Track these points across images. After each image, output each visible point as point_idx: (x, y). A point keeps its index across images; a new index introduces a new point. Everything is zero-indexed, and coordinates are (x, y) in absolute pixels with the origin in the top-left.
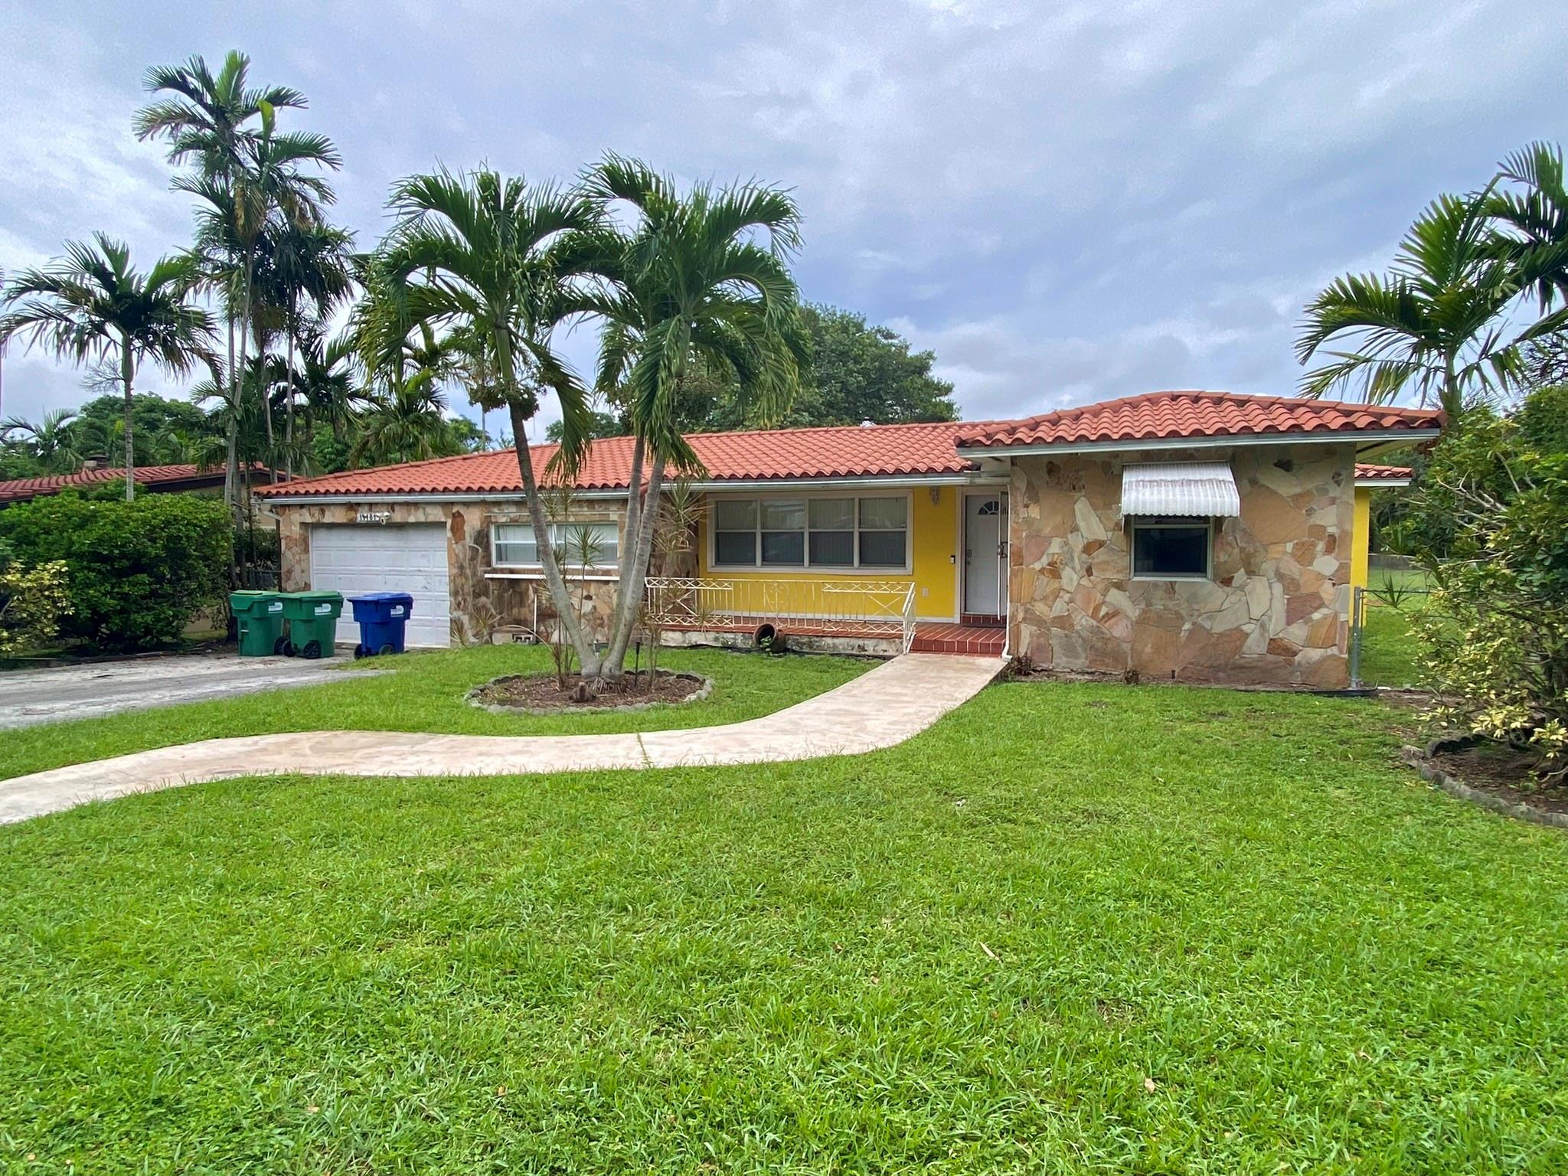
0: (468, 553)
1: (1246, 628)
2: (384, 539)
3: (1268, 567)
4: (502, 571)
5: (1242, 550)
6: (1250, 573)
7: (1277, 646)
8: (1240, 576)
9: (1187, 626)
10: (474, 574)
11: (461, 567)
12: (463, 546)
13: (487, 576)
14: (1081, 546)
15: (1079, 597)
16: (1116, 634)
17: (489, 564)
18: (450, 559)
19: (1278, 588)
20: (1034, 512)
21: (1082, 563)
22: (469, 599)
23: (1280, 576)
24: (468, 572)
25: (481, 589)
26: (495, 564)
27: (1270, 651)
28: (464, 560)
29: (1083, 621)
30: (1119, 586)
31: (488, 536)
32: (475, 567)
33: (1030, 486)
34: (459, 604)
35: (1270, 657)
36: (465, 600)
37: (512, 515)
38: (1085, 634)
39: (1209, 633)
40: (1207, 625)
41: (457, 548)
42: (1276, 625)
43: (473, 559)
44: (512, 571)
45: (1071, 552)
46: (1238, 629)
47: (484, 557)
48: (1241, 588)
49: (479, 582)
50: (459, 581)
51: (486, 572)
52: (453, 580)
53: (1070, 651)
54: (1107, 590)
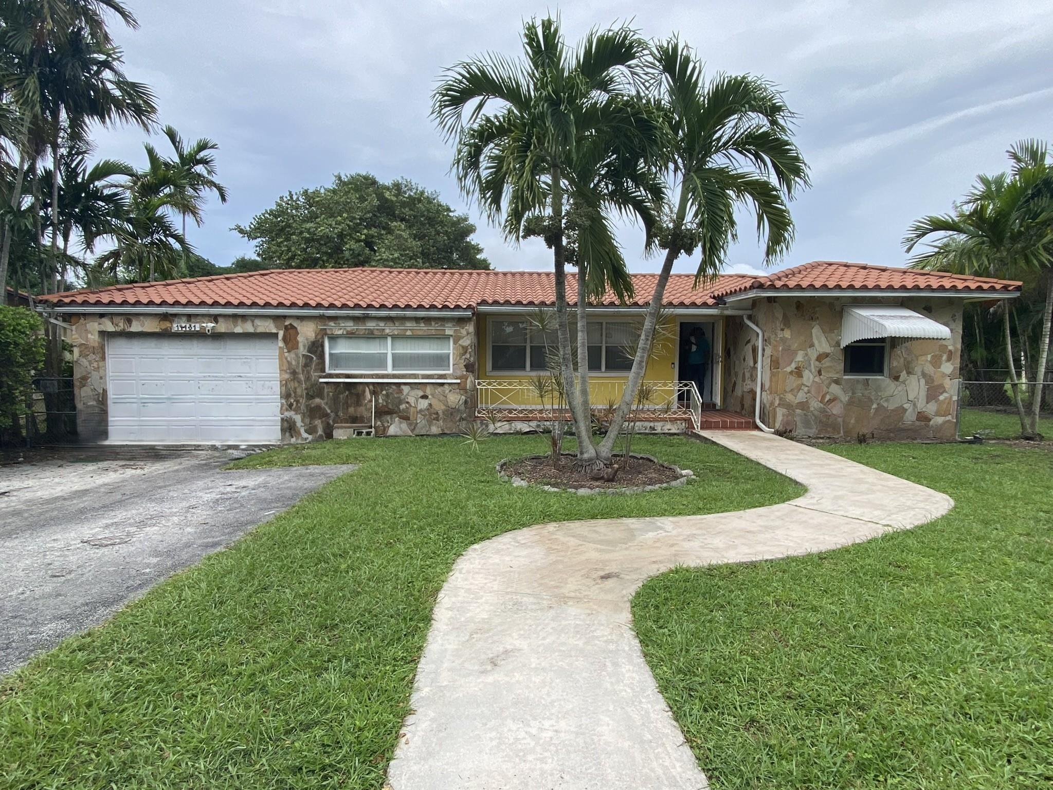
0: (302, 361)
1: (906, 406)
2: (197, 346)
3: (918, 370)
4: (338, 376)
5: (905, 359)
6: (909, 373)
7: (923, 417)
8: (903, 375)
9: (875, 406)
10: (308, 379)
11: (294, 373)
12: (297, 355)
13: (322, 380)
14: (815, 356)
15: (813, 390)
16: (834, 412)
17: (323, 370)
18: (281, 365)
19: (923, 381)
20: (787, 334)
21: (816, 367)
22: (303, 401)
23: (924, 375)
24: (302, 377)
25: (316, 391)
26: (327, 371)
27: (918, 419)
28: (298, 366)
29: (815, 405)
30: (837, 382)
31: (322, 346)
32: (308, 372)
33: (785, 317)
34: (291, 406)
35: (918, 423)
36: (297, 402)
37: (349, 329)
38: (816, 413)
39: (886, 409)
40: (885, 405)
41: (290, 356)
42: (921, 405)
43: (306, 365)
44: (348, 376)
45: (809, 361)
46: (902, 407)
47: (318, 364)
48: (904, 382)
49: (313, 386)
50: (292, 385)
51: (321, 377)
52: (284, 384)
53: (807, 424)
54: (830, 384)
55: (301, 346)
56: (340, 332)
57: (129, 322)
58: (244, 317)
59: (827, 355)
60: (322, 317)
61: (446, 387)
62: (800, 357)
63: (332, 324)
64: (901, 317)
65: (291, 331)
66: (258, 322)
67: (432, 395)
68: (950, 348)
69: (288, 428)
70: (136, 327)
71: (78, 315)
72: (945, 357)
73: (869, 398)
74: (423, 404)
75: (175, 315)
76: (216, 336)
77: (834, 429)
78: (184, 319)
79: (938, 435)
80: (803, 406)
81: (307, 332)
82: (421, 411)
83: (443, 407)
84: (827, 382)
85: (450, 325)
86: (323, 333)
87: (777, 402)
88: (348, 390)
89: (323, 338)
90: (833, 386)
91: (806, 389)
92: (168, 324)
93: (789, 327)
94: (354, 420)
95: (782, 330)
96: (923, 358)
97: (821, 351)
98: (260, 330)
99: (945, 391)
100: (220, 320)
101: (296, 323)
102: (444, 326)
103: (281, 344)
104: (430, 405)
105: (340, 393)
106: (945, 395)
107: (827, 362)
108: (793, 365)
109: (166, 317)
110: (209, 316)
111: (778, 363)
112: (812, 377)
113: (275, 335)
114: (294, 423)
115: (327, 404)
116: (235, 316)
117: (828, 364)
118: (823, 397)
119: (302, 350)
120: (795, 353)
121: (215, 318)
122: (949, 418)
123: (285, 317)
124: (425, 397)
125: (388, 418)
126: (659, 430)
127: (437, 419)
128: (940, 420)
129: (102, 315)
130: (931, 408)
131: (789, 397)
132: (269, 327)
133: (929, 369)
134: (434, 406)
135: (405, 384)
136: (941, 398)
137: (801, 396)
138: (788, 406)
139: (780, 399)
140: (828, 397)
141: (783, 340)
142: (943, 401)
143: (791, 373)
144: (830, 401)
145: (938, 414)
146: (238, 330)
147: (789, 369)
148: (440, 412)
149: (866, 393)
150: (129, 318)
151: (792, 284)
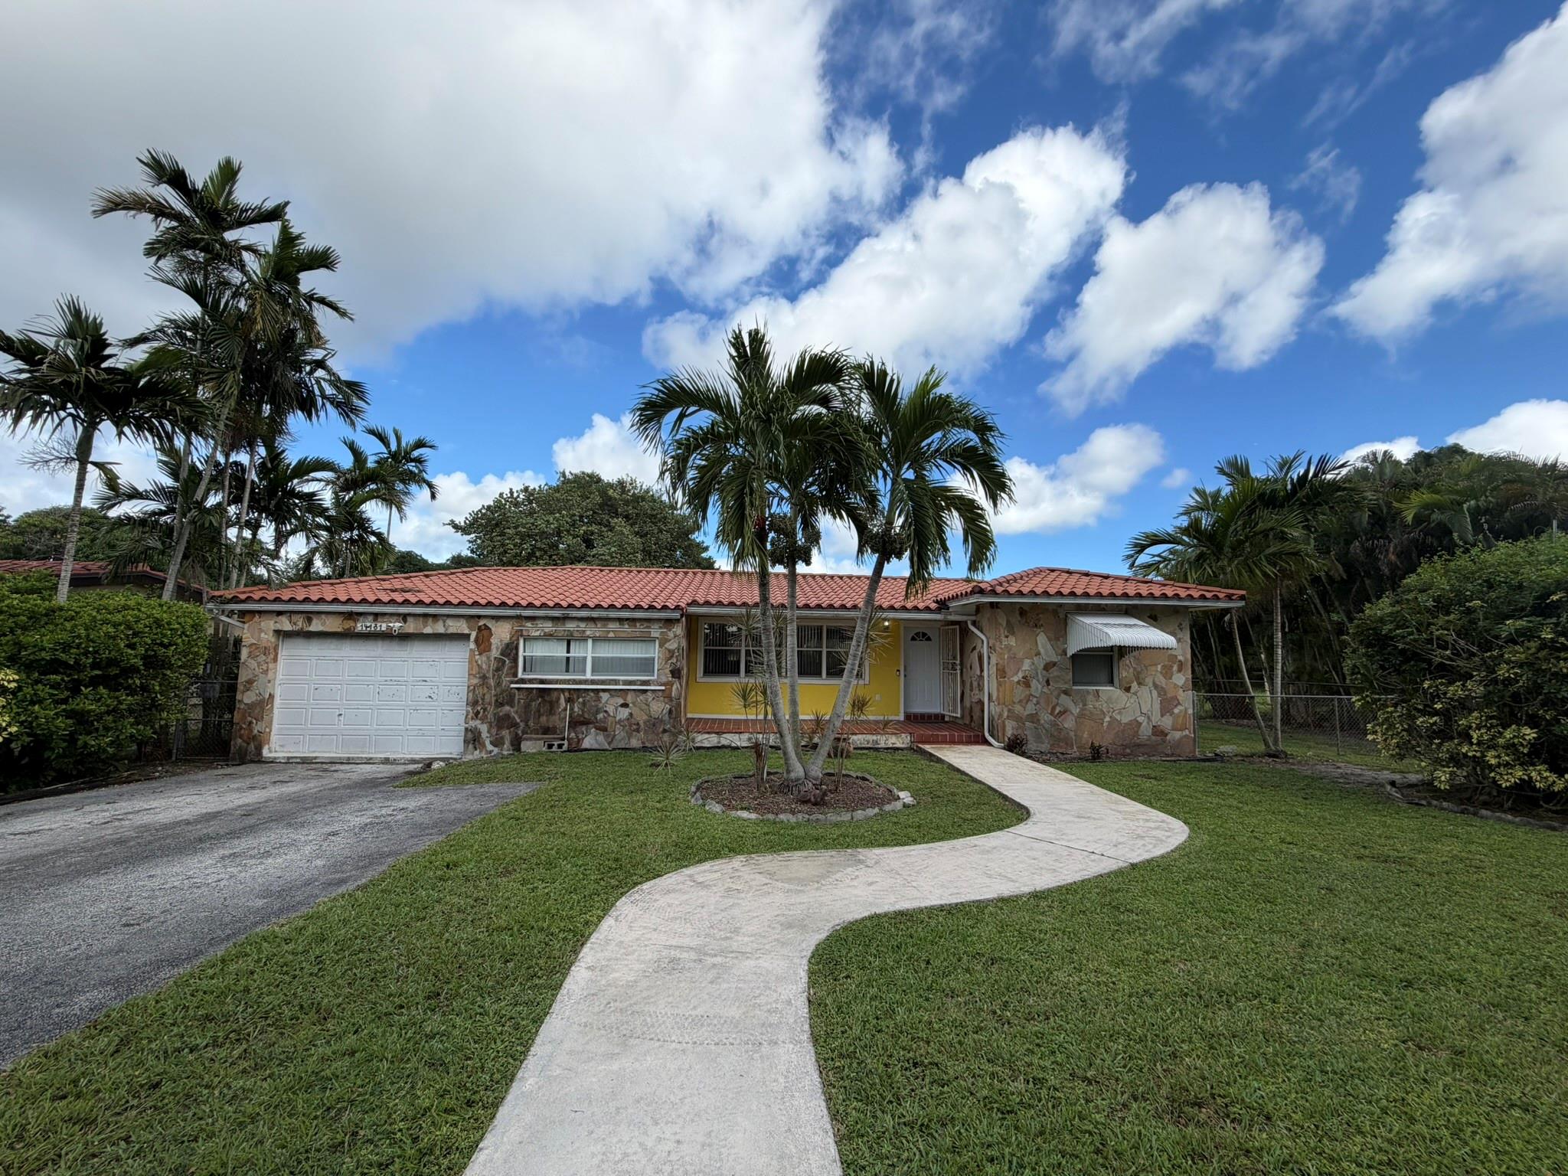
0: (493, 665)
1: (1140, 719)
3: (1149, 681)
4: (531, 681)
5: (1135, 669)
6: (1140, 684)
7: (1158, 732)
8: (1134, 686)
9: (1107, 719)
10: (499, 684)
11: (484, 678)
12: (488, 658)
13: (513, 686)
14: (1042, 666)
15: (1042, 701)
16: (1066, 725)
17: (515, 675)
18: (470, 669)
19: (1155, 693)
20: (1012, 641)
21: (1043, 676)
22: (491, 709)
23: (1156, 686)
24: (492, 682)
25: (506, 698)
26: (520, 675)
27: (1154, 734)
28: (488, 671)
29: (1045, 717)
30: (1066, 692)
31: (517, 648)
32: (500, 677)
33: (1009, 624)
34: (477, 714)
35: (1153, 738)
36: (485, 710)
37: (547, 630)
38: (1047, 726)
39: (1119, 722)
40: (1118, 718)
41: (481, 660)
42: (1156, 718)
43: (498, 670)
44: (542, 682)
45: (1036, 670)
46: (1135, 720)
47: (511, 668)
48: (1135, 694)
49: (503, 691)
50: (480, 691)
51: (512, 682)
52: (472, 689)
53: (1038, 738)
54: (1059, 695)
55: (493, 647)
56: (537, 634)
57: (310, 620)
58: (435, 617)
59: (1054, 664)
60: (519, 617)
61: (649, 694)
62: (1026, 665)
63: (529, 624)
64: (1126, 625)
65: (485, 633)
66: (450, 622)
67: (633, 703)
68: (1180, 658)
69: (473, 739)
70: (316, 626)
71: (253, 613)
72: (1175, 668)
73: (1102, 711)
74: (624, 713)
75: (360, 614)
76: (404, 637)
77: (1067, 744)
78: (371, 618)
79: (1178, 751)
80: (1034, 718)
81: (502, 633)
82: (620, 720)
83: (645, 717)
84: (1055, 693)
85: (656, 626)
86: (520, 633)
87: (1006, 714)
88: (542, 697)
89: (518, 640)
90: (1063, 696)
91: (1035, 700)
92: (351, 623)
93: (1013, 634)
94: (546, 731)
95: (1007, 637)
96: (1153, 668)
97: (1048, 660)
98: (451, 631)
99: (1179, 704)
100: (410, 619)
101: (490, 624)
102: (649, 627)
103: (472, 646)
104: (631, 714)
105: (532, 700)
106: (1180, 707)
107: (1054, 672)
108: (1020, 675)
109: (351, 616)
110: (399, 615)
111: (1004, 672)
112: (1040, 686)
113: (466, 637)
114: (480, 733)
115: (517, 712)
116: (425, 616)
117: (1055, 674)
118: (1054, 708)
119: (495, 653)
120: (1021, 661)
121: (404, 617)
122: (1187, 732)
123: (479, 617)
124: (625, 705)
125: (584, 728)
126: (882, 745)
127: (638, 730)
128: (1177, 735)
129: (280, 613)
130: (1167, 722)
131: (1018, 708)
132: (462, 627)
133: (1161, 680)
134: (635, 716)
135: (604, 690)
136: (1176, 711)
137: (1030, 709)
138: (1018, 719)
139: (1009, 710)
140: (1058, 710)
141: (1009, 648)
142: (1178, 716)
143: (1018, 682)
144: (1061, 713)
145: (1174, 729)
146: (428, 630)
147: (1015, 679)
148: (641, 723)
149: (1097, 704)
150: (309, 616)
151: (1012, 589)
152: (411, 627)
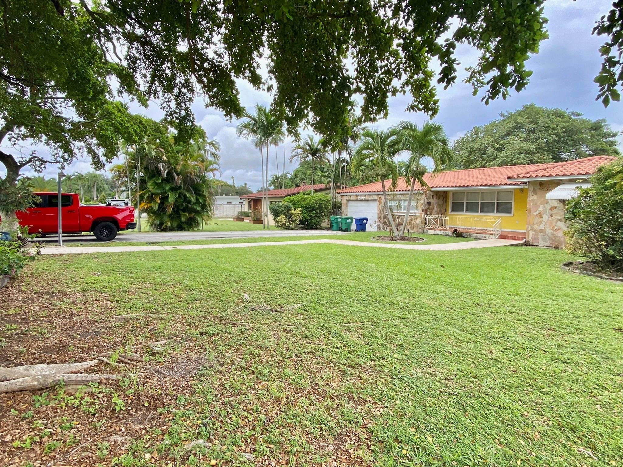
2: (363, 203)
10: (383, 213)
11: (380, 211)
12: (381, 206)
14: (549, 208)
16: (559, 235)
18: (378, 209)
20: (535, 197)
25: (385, 217)
29: (549, 231)
33: (534, 190)
34: (380, 221)
38: (550, 235)
43: (383, 209)
45: (546, 210)
47: (386, 209)
50: (380, 215)
53: (544, 240)
55: (382, 203)
56: (390, 199)
57: (351, 197)
59: (556, 207)
61: (416, 217)
62: (541, 208)
65: (380, 199)
66: (373, 196)
71: (342, 196)
78: (360, 196)
80: (543, 231)
81: (383, 199)
83: (415, 224)
84: (555, 220)
90: (559, 222)
91: (544, 223)
92: (357, 197)
93: (536, 194)
95: (533, 195)
98: (374, 199)
100: (366, 196)
102: (416, 196)
103: (378, 203)
104: (412, 223)
107: (555, 211)
108: (538, 212)
111: (530, 211)
112: (547, 217)
114: (380, 226)
115: (387, 221)
116: (369, 195)
120: (539, 206)
123: (379, 195)
129: (346, 195)
131: (536, 226)
137: (542, 227)
138: (535, 231)
139: (531, 227)
141: (533, 200)
143: (536, 215)
144: (557, 230)
146: (370, 199)
152: (367, 198)
